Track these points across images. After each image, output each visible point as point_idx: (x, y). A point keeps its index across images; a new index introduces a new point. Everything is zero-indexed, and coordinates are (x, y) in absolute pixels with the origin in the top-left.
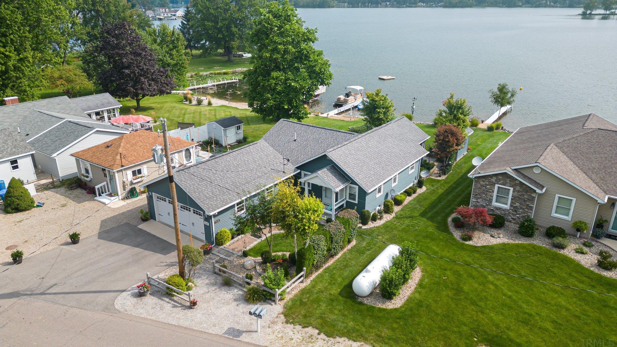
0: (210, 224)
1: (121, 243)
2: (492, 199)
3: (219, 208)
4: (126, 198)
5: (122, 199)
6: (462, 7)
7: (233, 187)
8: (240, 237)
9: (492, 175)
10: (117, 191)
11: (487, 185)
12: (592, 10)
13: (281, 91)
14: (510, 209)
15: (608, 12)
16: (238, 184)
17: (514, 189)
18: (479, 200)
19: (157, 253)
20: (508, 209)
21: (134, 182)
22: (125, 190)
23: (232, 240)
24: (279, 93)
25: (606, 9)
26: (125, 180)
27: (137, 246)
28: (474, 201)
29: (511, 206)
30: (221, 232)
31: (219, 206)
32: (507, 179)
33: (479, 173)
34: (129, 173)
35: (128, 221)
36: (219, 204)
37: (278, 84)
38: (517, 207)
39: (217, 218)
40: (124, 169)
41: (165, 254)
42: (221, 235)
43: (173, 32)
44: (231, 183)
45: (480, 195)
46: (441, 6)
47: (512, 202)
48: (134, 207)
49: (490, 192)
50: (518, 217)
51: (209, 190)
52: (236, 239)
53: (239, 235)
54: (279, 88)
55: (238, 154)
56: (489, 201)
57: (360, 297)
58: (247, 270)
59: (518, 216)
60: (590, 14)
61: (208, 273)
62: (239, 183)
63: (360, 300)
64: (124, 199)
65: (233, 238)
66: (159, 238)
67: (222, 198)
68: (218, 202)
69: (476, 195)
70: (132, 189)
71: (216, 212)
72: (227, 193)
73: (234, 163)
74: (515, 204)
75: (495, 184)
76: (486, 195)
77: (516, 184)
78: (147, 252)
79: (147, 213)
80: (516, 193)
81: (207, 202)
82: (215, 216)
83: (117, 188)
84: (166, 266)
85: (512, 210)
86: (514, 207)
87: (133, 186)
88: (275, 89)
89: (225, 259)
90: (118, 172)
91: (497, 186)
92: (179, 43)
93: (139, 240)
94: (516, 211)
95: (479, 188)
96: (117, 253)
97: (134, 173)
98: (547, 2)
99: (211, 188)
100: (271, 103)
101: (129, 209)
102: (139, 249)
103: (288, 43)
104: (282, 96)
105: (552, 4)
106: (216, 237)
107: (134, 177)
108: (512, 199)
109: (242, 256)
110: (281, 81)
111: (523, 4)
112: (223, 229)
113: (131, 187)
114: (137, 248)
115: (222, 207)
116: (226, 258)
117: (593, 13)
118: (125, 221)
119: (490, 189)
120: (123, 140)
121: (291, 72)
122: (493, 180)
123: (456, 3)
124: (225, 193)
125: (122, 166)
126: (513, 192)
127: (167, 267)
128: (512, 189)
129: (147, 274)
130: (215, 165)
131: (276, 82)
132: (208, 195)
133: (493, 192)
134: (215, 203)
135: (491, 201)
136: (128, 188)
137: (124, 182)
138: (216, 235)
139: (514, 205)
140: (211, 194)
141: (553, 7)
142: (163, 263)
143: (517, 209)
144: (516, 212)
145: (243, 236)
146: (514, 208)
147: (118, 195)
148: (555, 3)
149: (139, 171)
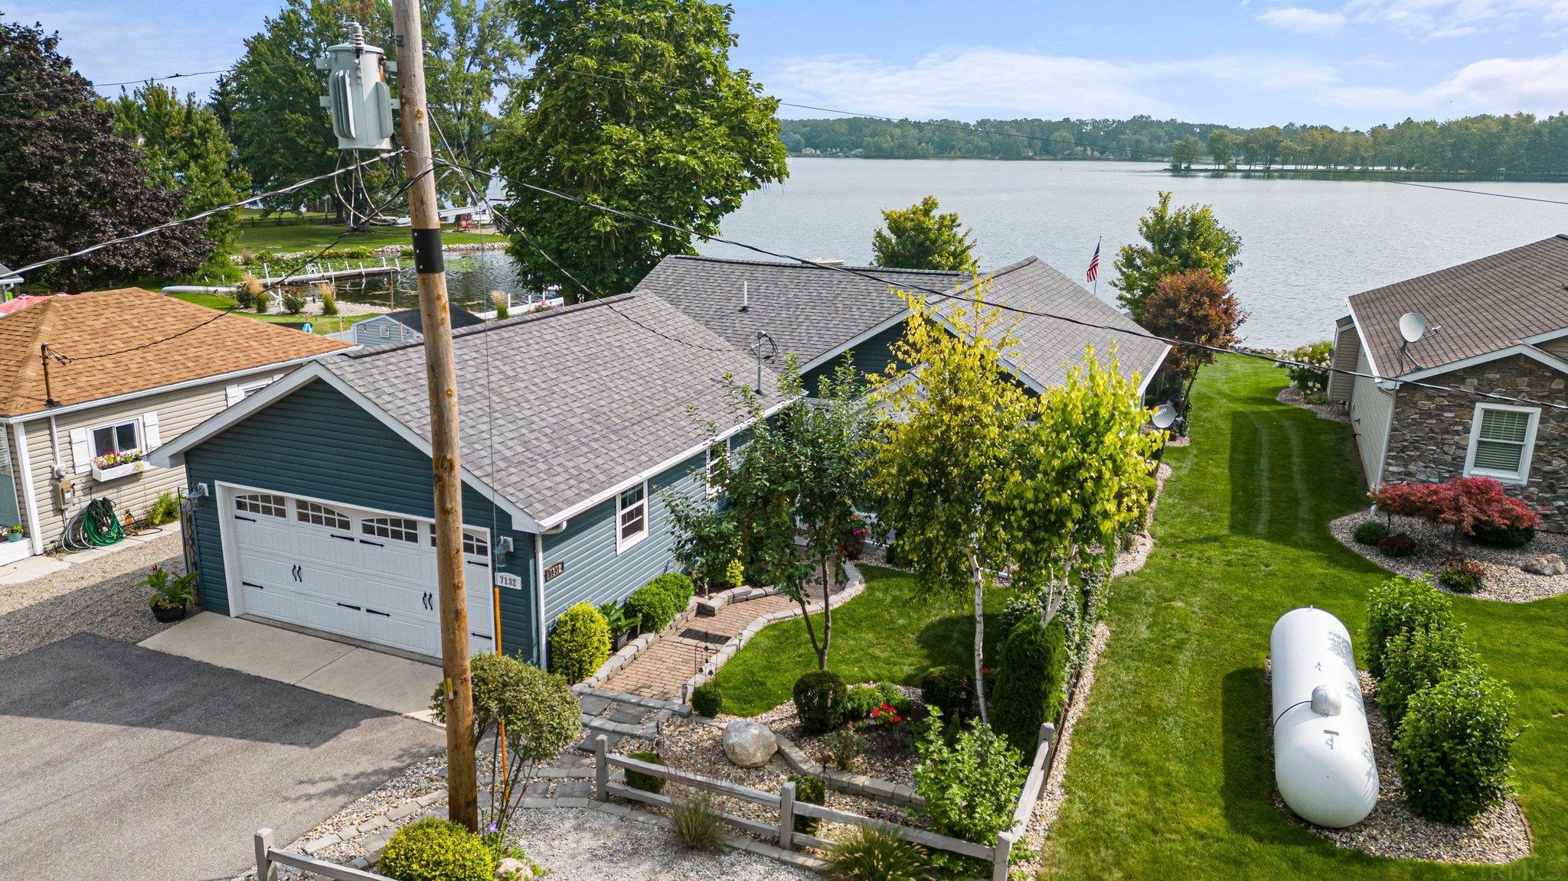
0: (526, 583)
1: (61, 718)
2: (1463, 458)
3: (570, 503)
4: (68, 545)
5: (47, 553)
6: (906, 157)
7: (598, 428)
8: (640, 641)
9: (1465, 370)
10: (24, 515)
11: (1442, 409)
12: (1190, 163)
13: (636, 185)
14: (1530, 484)
15: (1222, 167)
16: (617, 420)
17: (1546, 409)
18: (1412, 468)
19: (267, 740)
20: (1524, 483)
21: (105, 476)
22: (62, 512)
23: (613, 658)
24: (630, 193)
25: (1218, 161)
26: (61, 466)
27: (157, 719)
28: (1393, 473)
29: (1534, 471)
30: (574, 618)
31: (569, 493)
32: (1519, 381)
33: (1419, 369)
34: (83, 436)
35: (85, 628)
36: (563, 487)
37: (625, 162)
38: (1555, 472)
39: (559, 553)
40: (57, 417)
41: (310, 744)
42: (573, 630)
43: (189, 112)
44: (587, 416)
45: (1416, 449)
46: (856, 156)
47: (1537, 459)
48: (109, 577)
49: (1457, 433)
50: (1559, 508)
51: (510, 435)
52: (627, 652)
53: (633, 634)
54: (630, 177)
55: (580, 323)
56: (1452, 465)
57: (1337, 830)
58: (748, 768)
59: (1562, 503)
60: (1188, 169)
61: (572, 801)
62: (618, 416)
63: (1339, 842)
64: (57, 550)
65: (615, 649)
66: (258, 680)
67: (570, 464)
68: (558, 479)
69: (1404, 449)
70: (94, 504)
71: (561, 517)
72: (584, 449)
73: (575, 349)
74: (1549, 463)
75: (1474, 402)
76: (1440, 444)
77: (1552, 391)
78: (210, 745)
79: (184, 584)
80: (1553, 423)
81: (514, 479)
82: (553, 539)
83: (22, 503)
84: (334, 793)
85: (1537, 485)
86: (1546, 475)
87: (98, 496)
88: (615, 180)
89: (621, 734)
90: (30, 426)
91: (1480, 407)
92: (210, 144)
93: (156, 698)
94: (1552, 488)
95: (1415, 422)
96: (48, 764)
97: (103, 441)
98: (1085, 150)
99: (512, 427)
100: (605, 225)
101: (84, 584)
102: (166, 733)
103: (653, 30)
104: (641, 203)
105: (1096, 154)
106: (549, 643)
107: (103, 460)
108: (1537, 448)
109: (690, 714)
110: (633, 152)
111: (1035, 154)
112: (577, 607)
113: (86, 502)
114: (154, 731)
115: (580, 496)
116: (624, 728)
117: (1193, 167)
118: (71, 628)
119: (1456, 423)
120: (50, 315)
121: (661, 129)
122: (1469, 387)
123: (892, 149)
124: (575, 448)
125: (50, 403)
126: (1543, 421)
127: (341, 799)
128: (1536, 412)
129: (259, 840)
130: (501, 349)
131: (618, 156)
132: (508, 453)
133: (1467, 431)
134: (548, 484)
135: (1458, 463)
136: (78, 503)
137: (57, 477)
138: (553, 631)
139: (1547, 468)
140: (520, 449)
141: (1099, 159)
142: (312, 782)
143: (1558, 480)
144: (1554, 491)
145: (651, 637)
146: (1544, 478)
147: (26, 534)
148: (1102, 153)
149: (127, 436)
